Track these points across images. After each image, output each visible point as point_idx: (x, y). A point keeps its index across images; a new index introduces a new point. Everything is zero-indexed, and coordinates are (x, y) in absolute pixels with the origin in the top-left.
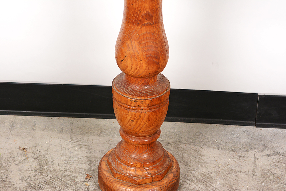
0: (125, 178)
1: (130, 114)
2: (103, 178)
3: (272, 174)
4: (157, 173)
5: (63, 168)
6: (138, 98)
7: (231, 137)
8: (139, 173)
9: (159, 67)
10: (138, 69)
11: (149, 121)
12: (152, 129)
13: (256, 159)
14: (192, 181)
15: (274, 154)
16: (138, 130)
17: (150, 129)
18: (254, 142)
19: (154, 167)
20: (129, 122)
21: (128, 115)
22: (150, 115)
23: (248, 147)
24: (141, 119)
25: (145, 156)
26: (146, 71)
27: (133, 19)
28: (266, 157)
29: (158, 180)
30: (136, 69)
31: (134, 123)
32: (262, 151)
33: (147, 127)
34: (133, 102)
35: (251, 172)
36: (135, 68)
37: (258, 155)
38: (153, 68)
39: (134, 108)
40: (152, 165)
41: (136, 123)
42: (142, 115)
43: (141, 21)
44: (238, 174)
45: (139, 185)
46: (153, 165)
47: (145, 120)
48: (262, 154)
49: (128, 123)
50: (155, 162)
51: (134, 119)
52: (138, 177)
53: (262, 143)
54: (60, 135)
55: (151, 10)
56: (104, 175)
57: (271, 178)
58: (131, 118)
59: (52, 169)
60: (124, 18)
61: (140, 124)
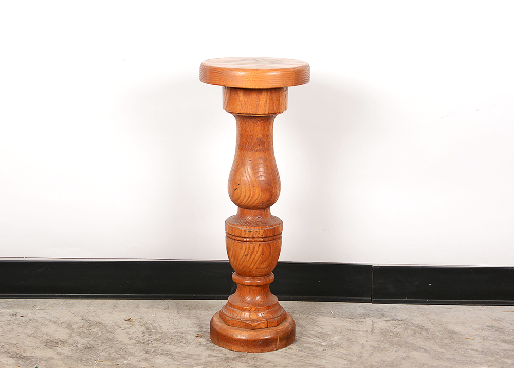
0: (239, 323)
1: (244, 248)
2: (216, 327)
3: (392, 332)
4: (272, 318)
5: (173, 331)
6: (252, 228)
7: (347, 310)
8: (254, 316)
9: (272, 195)
10: (251, 196)
11: (263, 254)
12: (266, 266)
13: (373, 323)
14: (309, 337)
15: (392, 320)
16: (252, 266)
17: (264, 266)
18: (371, 312)
19: (269, 312)
20: (243, 257)
21: (242, 248)
22: (264, 248)
23: (365, 316)
24: (255, 252)
25: (258, 298)
26: (259, 198)
27: (246, 145)
28: (385, 322)
29: (273, 325)
30: (250, 197)
31: (248, 257)
32: (380, 318)
33: (261, 263)
34: (247, 232)
35: (369, 330)
36: (249, 195)
37: (375, 320)
38: (266, 196)
39: (248, 240)
40: (266, 310)
41: (250, 258)
42: (257, 247)
43: (253, 146)
44: (355, 332)
45: (254, 329)
46: (268, 309)
47: (258, 254)
48: (380, 320)
49: (242, 259)
50: (270, 306)
51: (248, 252)
52: (253, 321)
53: (380, 313)
54: (166, 310)
55: (263, 136)
56: (217, 325)
57: (391, 334)
58: (245, 252)
59: (160, 331)
60: (236, 147)
61: (254, 259)
